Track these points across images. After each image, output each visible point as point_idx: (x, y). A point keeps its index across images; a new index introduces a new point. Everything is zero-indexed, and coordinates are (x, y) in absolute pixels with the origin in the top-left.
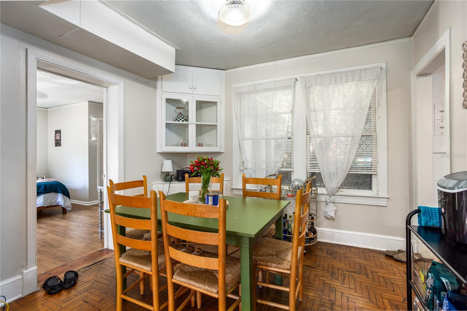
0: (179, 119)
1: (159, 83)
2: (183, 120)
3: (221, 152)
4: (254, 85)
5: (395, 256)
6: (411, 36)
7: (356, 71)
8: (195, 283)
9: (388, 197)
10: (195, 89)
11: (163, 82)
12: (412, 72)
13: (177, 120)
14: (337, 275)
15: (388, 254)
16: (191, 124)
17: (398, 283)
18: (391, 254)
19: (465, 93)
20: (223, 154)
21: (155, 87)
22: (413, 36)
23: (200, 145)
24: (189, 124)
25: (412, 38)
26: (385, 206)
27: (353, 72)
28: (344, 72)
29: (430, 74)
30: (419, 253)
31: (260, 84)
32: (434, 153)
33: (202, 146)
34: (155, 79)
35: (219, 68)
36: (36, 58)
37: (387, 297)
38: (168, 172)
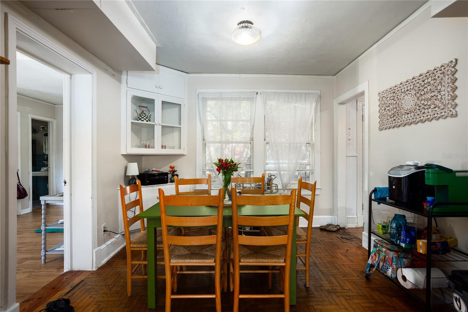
0: (143, 119)
1: (124, 77)
2: (147, 120)
3: (184, 154)
4: (221, 93)
5: (327, 229)
6: (334, 75)
7: (303, 94)
8: (264, 260)
9: (321, 188)
10: (161, 89)
11: (128, 77)
12: (334, 100)
13: (140, 119)
14: (303, 247)
15: (322, 228)
16: (157, 125)
17: (338, 243)
18: (324, 228)
19: (380, 121)
20: (185, 156)
21: (120, 81)
22: (336, 76)
23: (163, 147)
24: (155, 126)
25: (335, 77)
26: (319, 195)
27: (301, 94)
28: (295, 93)
29: (345, 104)
30: (338, 224)
31: (226, 93)
32: (346, 156)
33: (165, 148)
34: (120, 72)
35: (184, 71)
36: (17, 28)
37: (339, 252)
38: (134, 176)
